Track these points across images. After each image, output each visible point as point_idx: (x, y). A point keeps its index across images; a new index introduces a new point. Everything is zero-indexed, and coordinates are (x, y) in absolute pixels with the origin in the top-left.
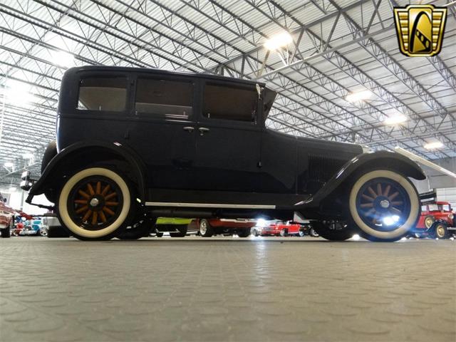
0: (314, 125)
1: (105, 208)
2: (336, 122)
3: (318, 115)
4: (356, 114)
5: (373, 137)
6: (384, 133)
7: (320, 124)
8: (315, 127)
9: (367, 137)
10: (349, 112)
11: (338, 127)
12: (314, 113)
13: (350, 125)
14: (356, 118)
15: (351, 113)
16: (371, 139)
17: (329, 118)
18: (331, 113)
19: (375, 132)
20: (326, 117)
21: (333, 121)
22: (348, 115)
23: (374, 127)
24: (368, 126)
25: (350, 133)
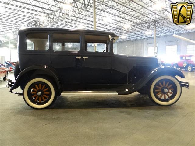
0: (137, 19)
1: (44, 95)
2: (147, 17)
3: (139, 14)
4: (157, 13)
5: (164, 23)
6: (169, 21)
7: (140, 18)
9: (161, 23)
10: (153, 12)
11: (148, 19)
12: (137, 13)
13: (154, 19)
14: (157, 15)
15: (155, 13)
16: (163, 24)
17: (144, 15)
18: (145, 13)
19: (165, 21)
20: (143, 15)
21: (146, 16)
22: (153, 14)
23: (165, 19)
24: (162, 18)
25: (154, 22)
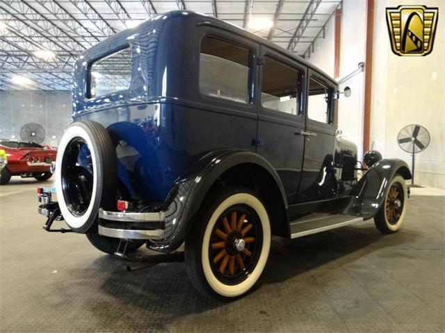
0: (51, 41)
2: (78, 42)
7: (60, 41)
8: (52, 43)
11: (78, 48)
20: (69, 36)
